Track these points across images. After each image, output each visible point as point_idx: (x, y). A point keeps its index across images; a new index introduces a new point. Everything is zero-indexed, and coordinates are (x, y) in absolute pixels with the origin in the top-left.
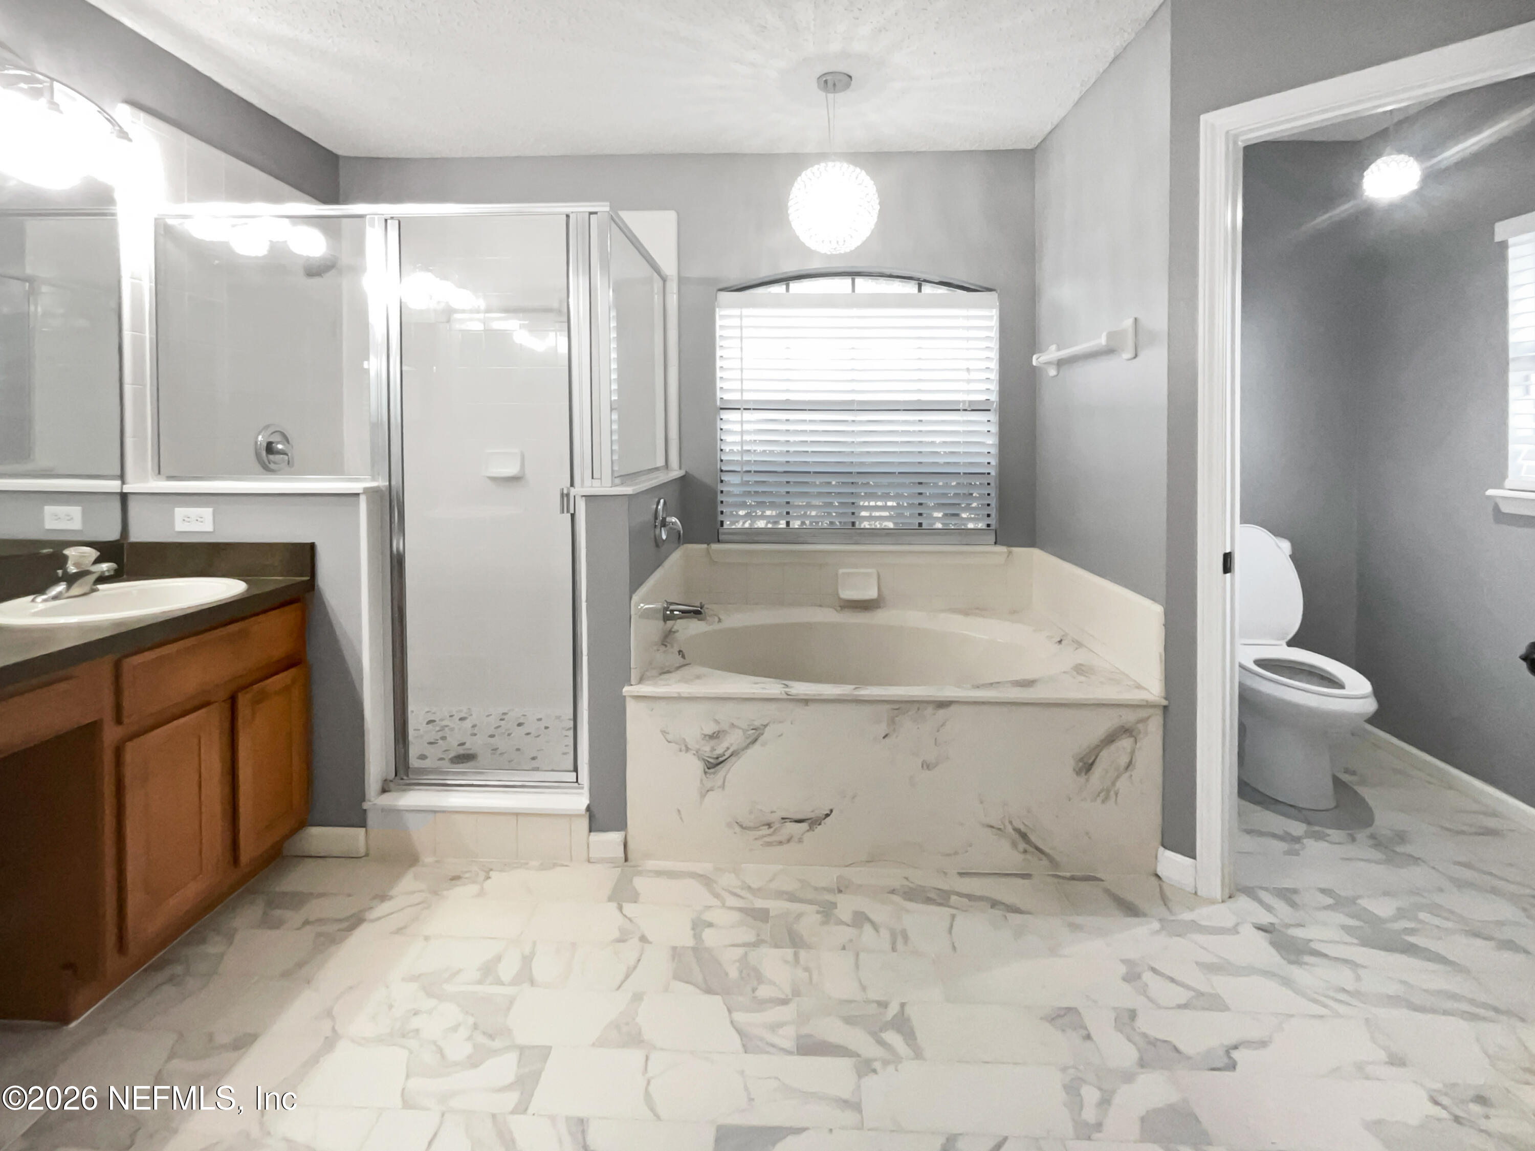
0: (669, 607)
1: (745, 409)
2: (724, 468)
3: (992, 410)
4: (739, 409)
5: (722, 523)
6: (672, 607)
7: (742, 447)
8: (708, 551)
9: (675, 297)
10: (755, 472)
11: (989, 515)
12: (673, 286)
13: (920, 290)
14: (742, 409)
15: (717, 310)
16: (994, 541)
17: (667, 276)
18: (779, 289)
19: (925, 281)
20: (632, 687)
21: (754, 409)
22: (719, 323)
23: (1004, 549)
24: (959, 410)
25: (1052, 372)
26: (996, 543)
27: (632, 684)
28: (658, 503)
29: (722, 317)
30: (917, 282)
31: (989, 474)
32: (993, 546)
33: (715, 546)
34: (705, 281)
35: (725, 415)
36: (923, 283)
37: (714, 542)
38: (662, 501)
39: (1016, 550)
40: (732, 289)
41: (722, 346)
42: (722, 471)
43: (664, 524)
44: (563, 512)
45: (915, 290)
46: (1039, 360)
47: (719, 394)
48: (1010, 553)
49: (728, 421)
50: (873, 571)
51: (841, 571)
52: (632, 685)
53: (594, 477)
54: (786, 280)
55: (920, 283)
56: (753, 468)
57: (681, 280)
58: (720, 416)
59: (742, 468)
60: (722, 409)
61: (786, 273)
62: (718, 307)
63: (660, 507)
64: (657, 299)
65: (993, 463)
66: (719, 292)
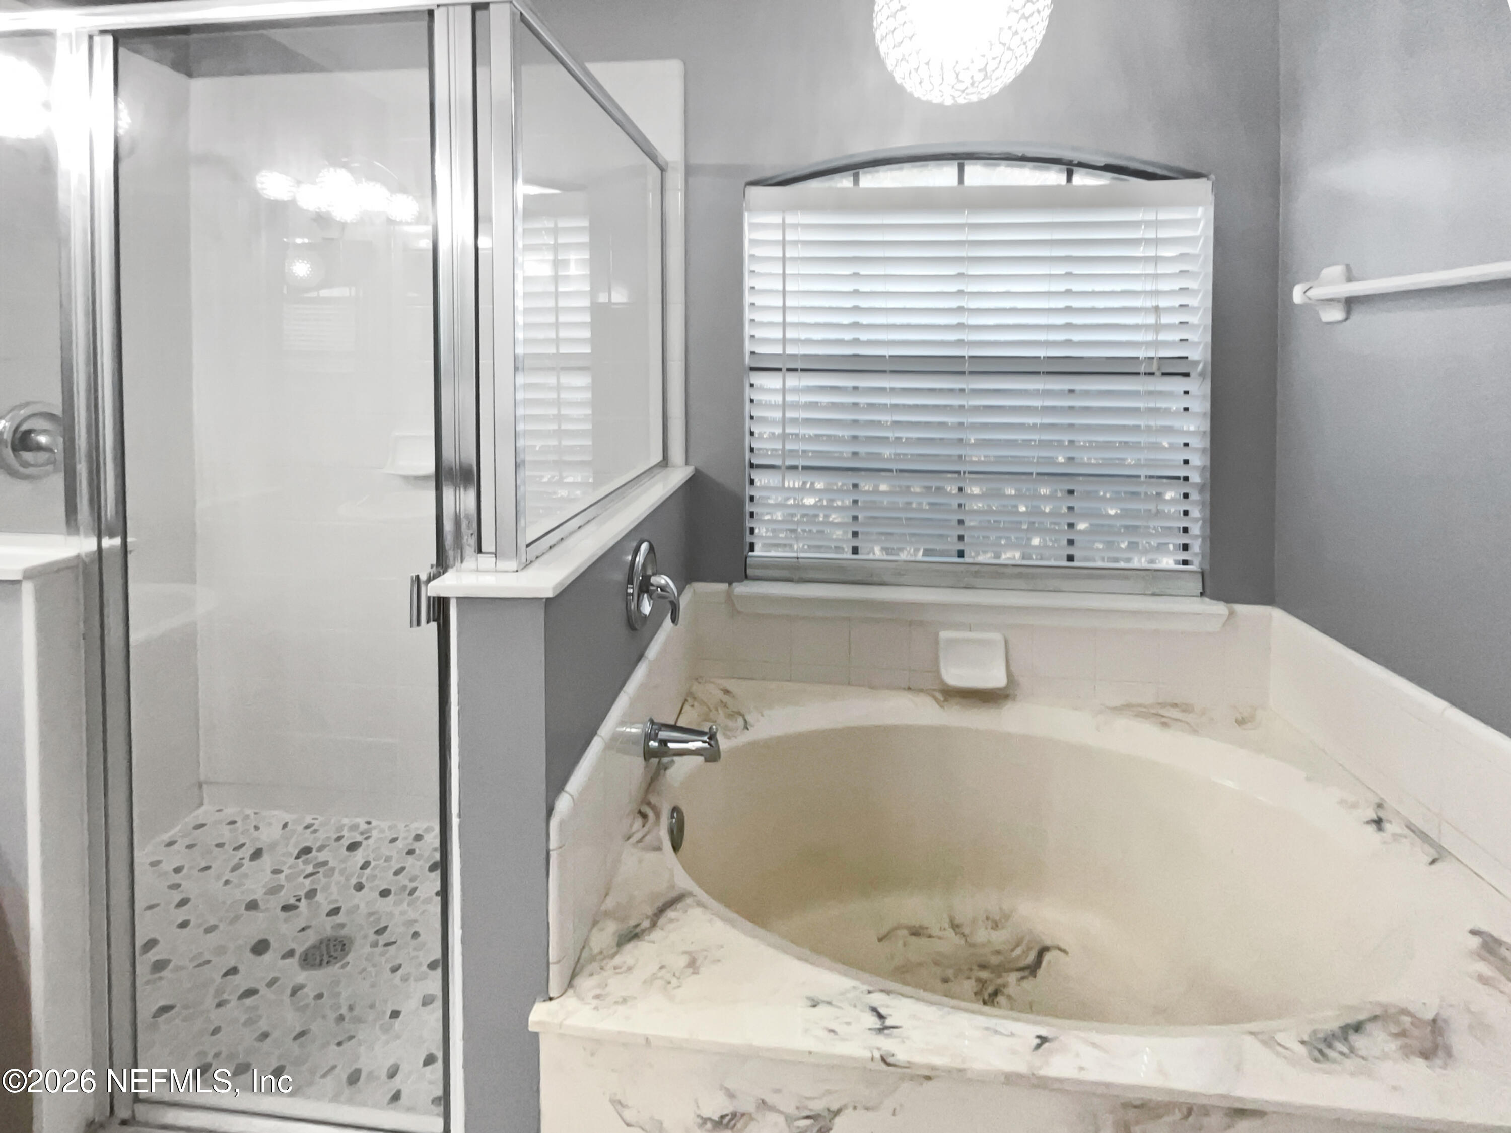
0: (657, 735)
1: (789, 370)
2: (755, 461)
3: (1192, 374)
4: (779, 369)
5: (752, 547)
6: (663, 734)
7: (784, 429)
8: (729, 595)
9: (680, 196)
10: (804, 468)
11: (1185, 547)
12: (676, 179)
13: (1069, 179)
14: (784, 370)
15: (746, 214)
16: (1201, 590)
17: (667, 163)
18: (844, 182)
19: (1081, 165)
20: (553, 1002)
21: (802, 370)
22: (748, 235)
23: (1220, 608)
24: (1138, 374)
25: (1335, 314)
26: (1202, 594)
27: (551, 995)
28: (637, 551)
29: (753, 226)
30: (1065, 167)
31: (1186, 479)
32: (1199, 599)
33: (742, 589)
34: (724, 171)
35: (759, 379)
36: (1075, 168)
37: (740, 580)
38: (644, 547)
39: (1241, 609)
40: (770, 182)
41: (754, 272)
42: (752, 466)
43: (645, 587)
44: (418, 624)
45: (1062, 179)
46: (1308, 293)
47: (748, 347)
48: (1232, 613)
49: (763, 390)
50: (997, 637)
51: (944, 635)
52: (551, 999)
53: (483, 550)
54: (855, 168)
55: (1070, 167)
56: (801, 462)
57: (690, 171)
58: (750, 381)
59: (784, 461)
60: (753, 369)
61: (852, 156)
62: (747, 210)
63: (640, 559)
64: (652, 200)
65: (1197, 460)
66: (748, 187)
